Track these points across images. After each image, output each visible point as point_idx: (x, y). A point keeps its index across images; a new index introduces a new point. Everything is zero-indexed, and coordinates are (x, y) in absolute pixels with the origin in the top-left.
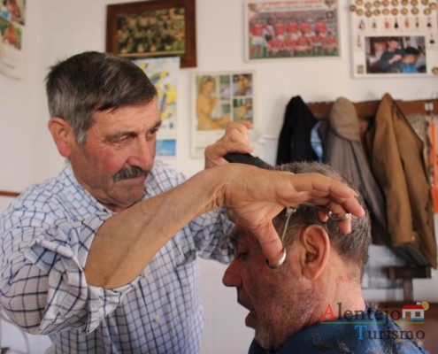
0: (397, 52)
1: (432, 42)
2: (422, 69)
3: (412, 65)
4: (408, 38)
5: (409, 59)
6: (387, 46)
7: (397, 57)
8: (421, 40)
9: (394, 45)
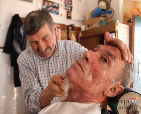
0: (51, 6)
1: (61, 6)
2: (58, 14)
3: (55, 11)
4: (55, 3)
5: (54, 9)
6: (49, 4)
7: (51, 8)
8: (58, 4)
9: (50, 4)
